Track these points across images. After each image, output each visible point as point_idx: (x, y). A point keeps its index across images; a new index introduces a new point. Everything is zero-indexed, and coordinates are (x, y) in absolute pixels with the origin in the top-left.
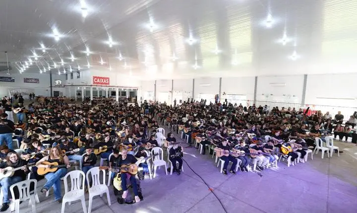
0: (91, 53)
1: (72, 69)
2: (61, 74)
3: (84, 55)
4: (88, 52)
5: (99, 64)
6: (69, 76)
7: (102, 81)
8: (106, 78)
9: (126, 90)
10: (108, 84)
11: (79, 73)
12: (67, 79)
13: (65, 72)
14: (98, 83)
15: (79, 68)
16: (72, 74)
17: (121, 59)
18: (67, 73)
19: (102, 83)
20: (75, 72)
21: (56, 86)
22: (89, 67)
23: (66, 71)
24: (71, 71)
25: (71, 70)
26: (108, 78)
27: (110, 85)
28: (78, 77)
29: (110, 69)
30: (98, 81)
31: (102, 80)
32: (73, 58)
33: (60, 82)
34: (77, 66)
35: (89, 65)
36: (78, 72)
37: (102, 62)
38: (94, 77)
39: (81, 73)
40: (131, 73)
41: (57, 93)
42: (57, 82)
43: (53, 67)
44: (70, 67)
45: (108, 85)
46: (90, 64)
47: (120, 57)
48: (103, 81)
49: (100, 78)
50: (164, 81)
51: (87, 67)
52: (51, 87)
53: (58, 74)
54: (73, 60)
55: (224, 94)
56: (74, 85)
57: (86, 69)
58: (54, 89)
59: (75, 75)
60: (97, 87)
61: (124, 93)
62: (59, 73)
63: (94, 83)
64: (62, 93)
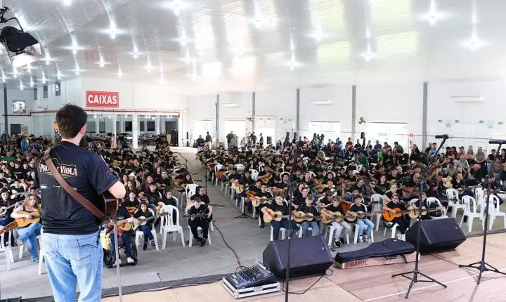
0: (82, 48)
1: (47, 77)
2: (25, 89)
3: (68, 53)
4: (75, 47)
5: (97, 67)
6: (40, 91)
7: (104, 101)
8: (112, 94)
9: (153, 119)
10: (117, 105)
11: (59, 86)
12: (35, 99)
13: (32, 84)
14: (96, 105)
15: (59, 75)
16: (45, 88)
17: (136, 57)
18: (35, 85)
19: (104, 105)
20: (51, 83)
21: (15, 114)
22: (77, 73)
23: (35, 81)
24: (44, 82)
25: (44, 80)
26: (116, 94)
27: (121, 107)
28: (58, 93)
29: (120, 73)
30: (96, 100)
31: (104, 98)
32: (48, 59)
33: (23, 105)
34: (56, 72)
35: (77, 70)
36: (58, 83)
37: (102, 62)
38: (88, 93)
39: (62, 84)
40: (162, 80)
41: (16, 128)
42: (17, 105)
43: (12, 75)
44: (43, 74)
45: (115, 109)
46: (81, 67)
47: (136, 52)
48: (106, 100)
49: (99, 94)
50: (235, 95)
51: (74, 73)
52: (6, 115)
53: (19, 89)
54: (48, 63)
55: (362, 121)
56: (50, 109)
57: (72, 77)
58: (12, 121)
59: (52, 89)
60: (94, 113)
61: (151, 126)
62: (22, 87)
63: (88, 104)
64: (26, 129)
